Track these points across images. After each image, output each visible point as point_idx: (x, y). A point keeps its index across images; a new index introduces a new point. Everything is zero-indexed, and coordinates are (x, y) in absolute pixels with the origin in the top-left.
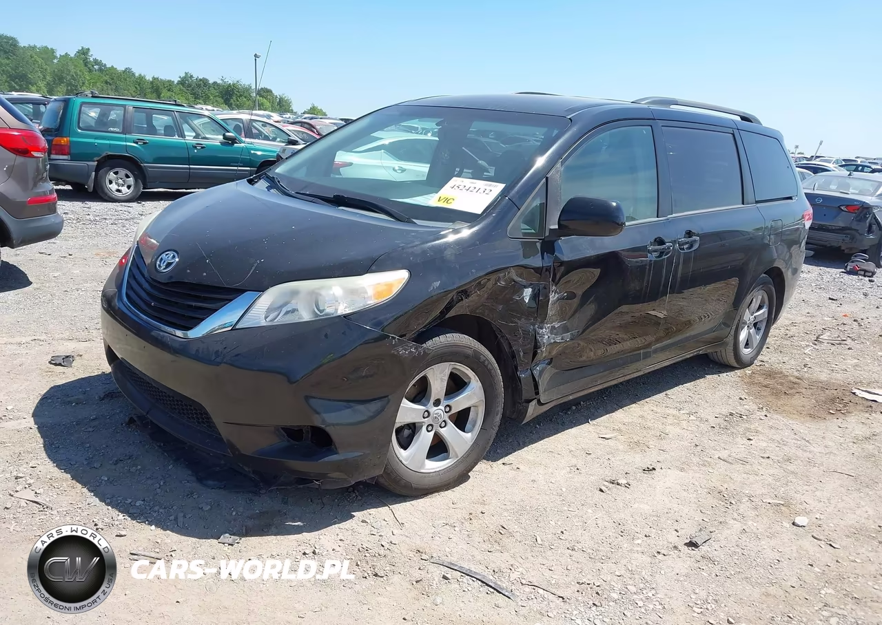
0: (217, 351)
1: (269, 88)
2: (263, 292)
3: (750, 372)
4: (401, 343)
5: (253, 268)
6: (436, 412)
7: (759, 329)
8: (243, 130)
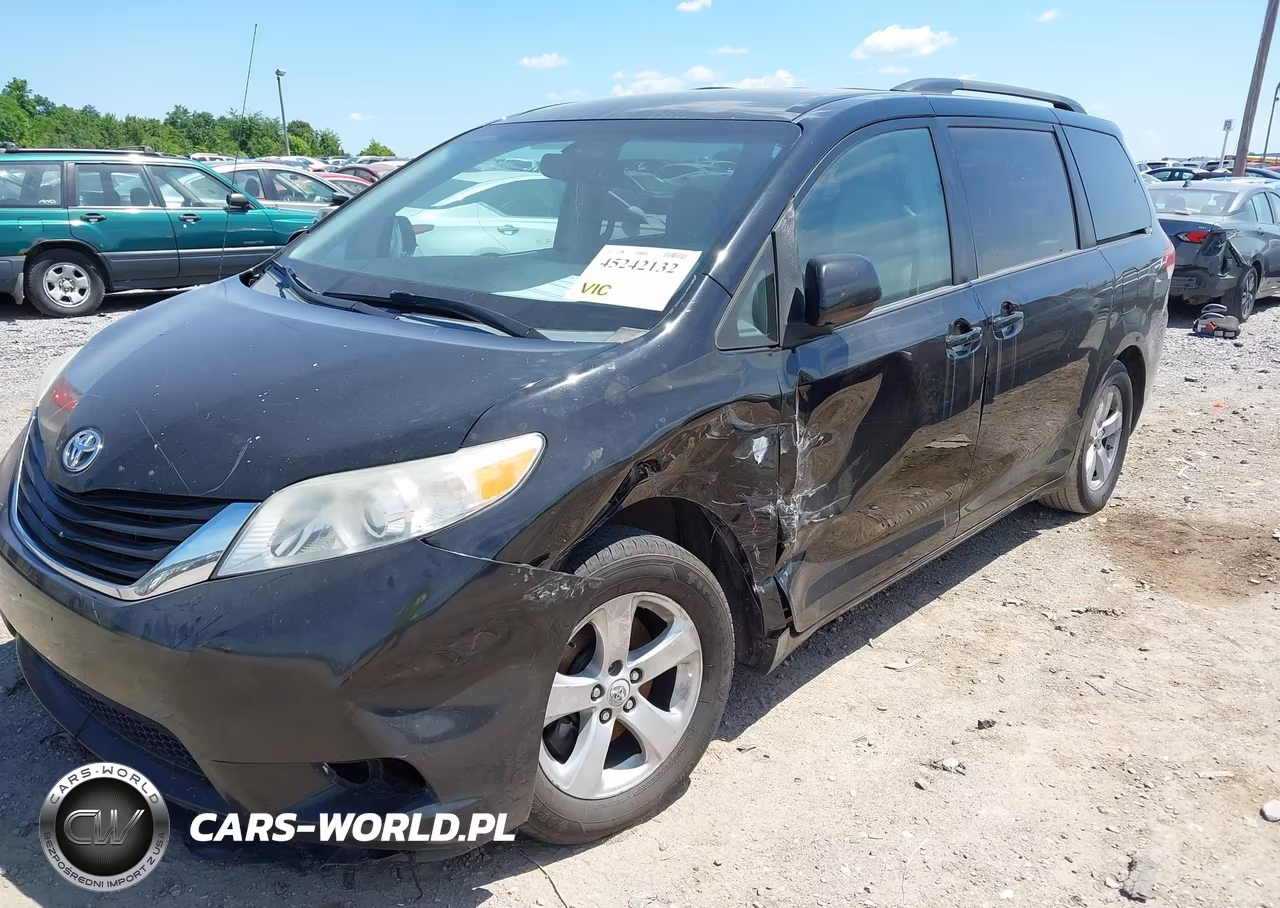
0: (184, 627)
1: (304, 121)
2: (262, 501)
3: (1105, 520)
4: (539, 577)
5: (241, 455)
6: (615, 685)
7: (1108, 448)
8: (261, 188)
